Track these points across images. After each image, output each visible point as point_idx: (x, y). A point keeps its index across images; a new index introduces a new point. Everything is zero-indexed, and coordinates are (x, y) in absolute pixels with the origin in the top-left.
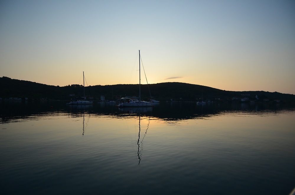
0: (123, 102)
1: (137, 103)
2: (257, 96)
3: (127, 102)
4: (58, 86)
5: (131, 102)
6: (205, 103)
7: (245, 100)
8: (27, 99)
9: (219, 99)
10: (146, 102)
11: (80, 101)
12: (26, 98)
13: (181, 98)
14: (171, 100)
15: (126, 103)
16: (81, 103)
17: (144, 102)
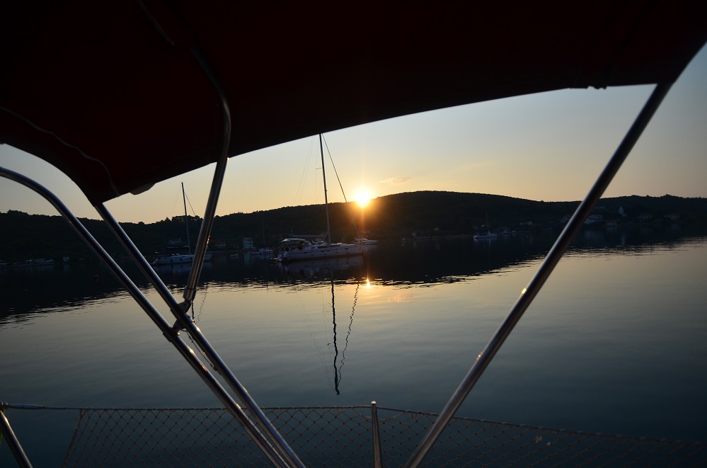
0: (287, 250)
1: (323, 249)
2: (621, 208)
3: (297, 250)
4: (141, 223)
5: (306, 249)
6: (496, 235)
7: (592, 221)
8: (66, 259)
9: (530, 223)
10: (345, 245)
11: (179, 256)
12: (64, 259)
13: (436, 229)
14: (414, 234)
15: (293, 250)
16: (181, 259)
17: (339, 245)
